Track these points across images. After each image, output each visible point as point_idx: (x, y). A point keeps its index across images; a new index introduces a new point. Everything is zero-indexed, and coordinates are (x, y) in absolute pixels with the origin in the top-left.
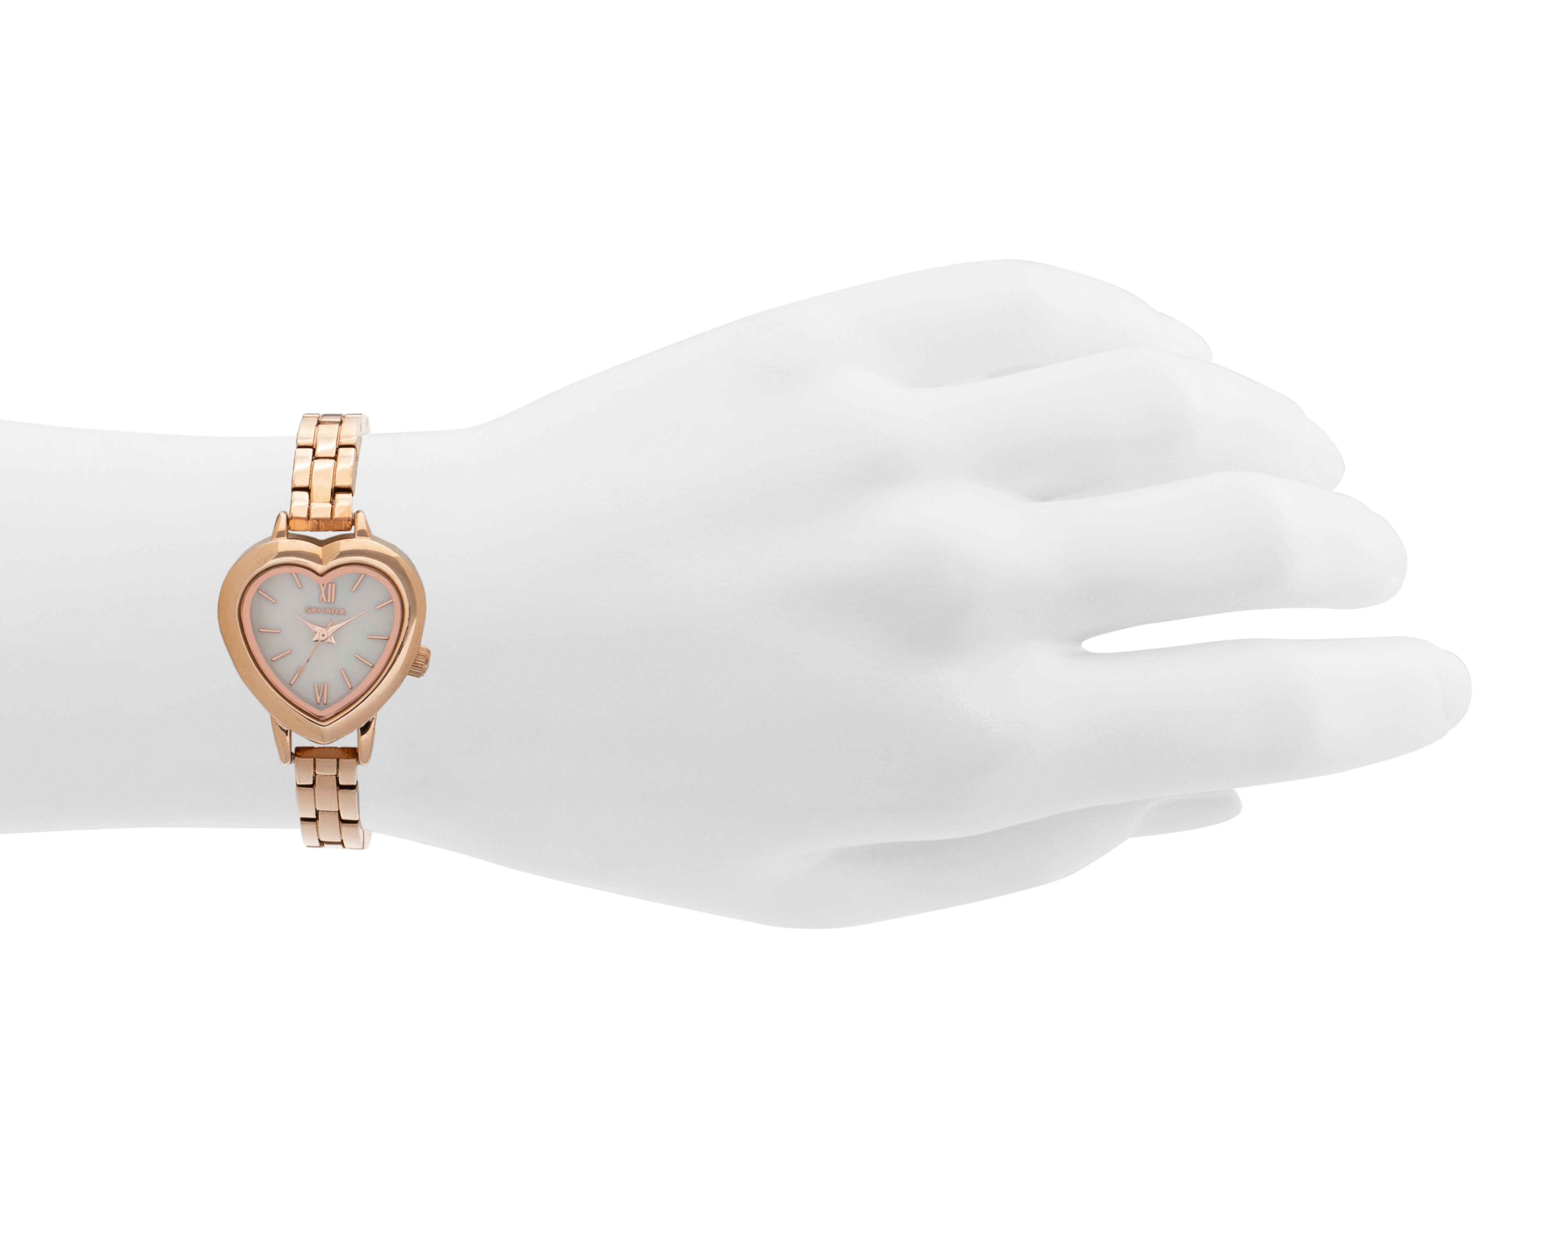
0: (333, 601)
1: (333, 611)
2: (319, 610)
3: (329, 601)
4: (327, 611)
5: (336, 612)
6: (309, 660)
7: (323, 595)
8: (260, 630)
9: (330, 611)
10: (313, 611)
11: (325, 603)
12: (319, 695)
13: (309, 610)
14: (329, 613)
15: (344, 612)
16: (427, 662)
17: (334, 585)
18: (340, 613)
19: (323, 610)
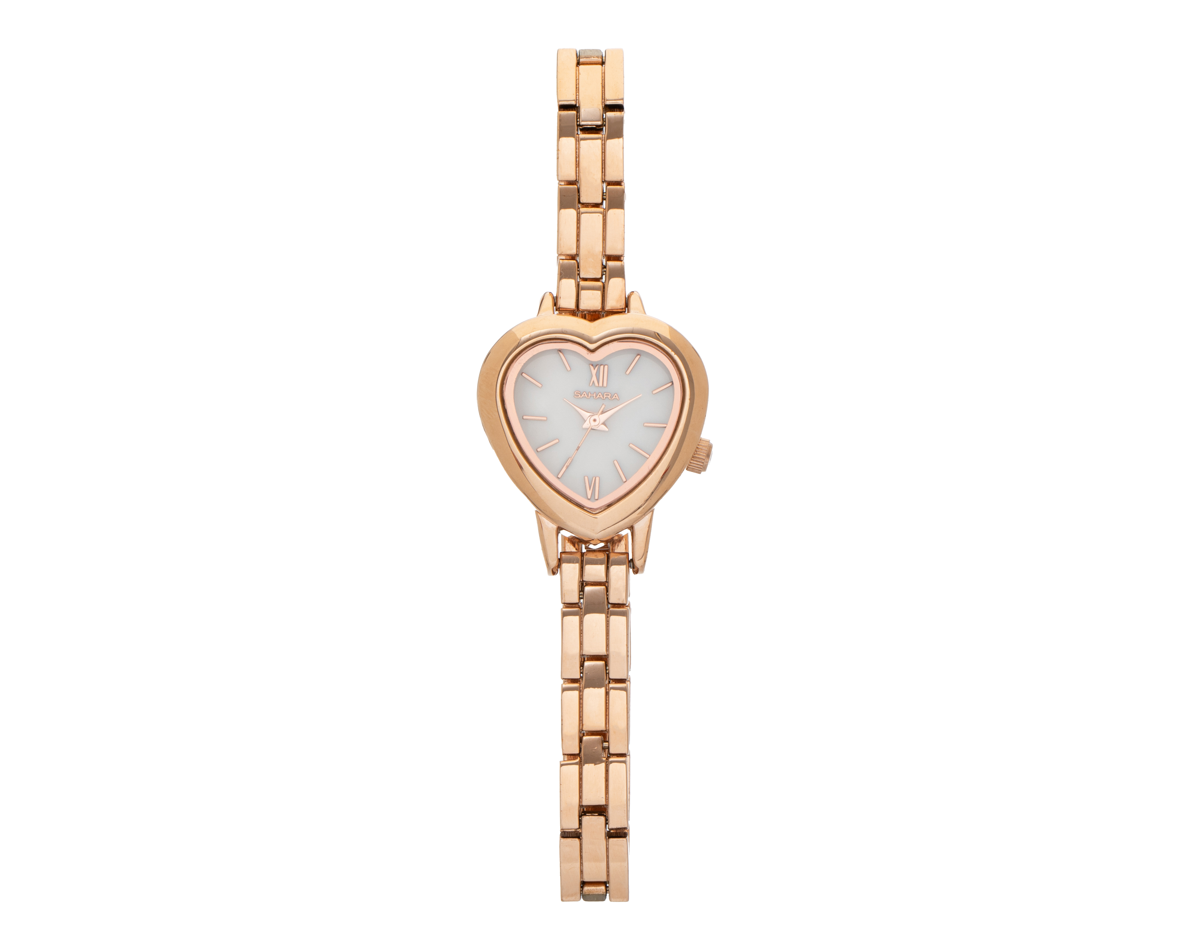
0: (605, 385)
1: (605, 396)
2: (590, 395)
3: (601, 384)
4: (598, 396)
5: (609, 397)
6: (579, 447)
7: (594, 378)
8: (524, 417)
9: (601, 396)
10: (583, 396)
11: (597, 387)
12: (590, 489)
13: (578, 394)
14: (601, 398)
15: (617, 397)
16: (708, 455)
17: (606, 367)
18: (613, 397)
19: (595, 395)
